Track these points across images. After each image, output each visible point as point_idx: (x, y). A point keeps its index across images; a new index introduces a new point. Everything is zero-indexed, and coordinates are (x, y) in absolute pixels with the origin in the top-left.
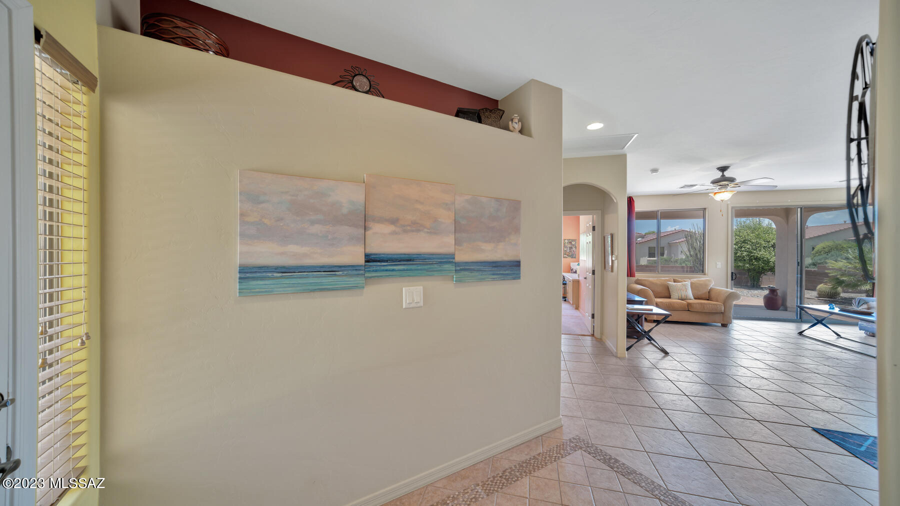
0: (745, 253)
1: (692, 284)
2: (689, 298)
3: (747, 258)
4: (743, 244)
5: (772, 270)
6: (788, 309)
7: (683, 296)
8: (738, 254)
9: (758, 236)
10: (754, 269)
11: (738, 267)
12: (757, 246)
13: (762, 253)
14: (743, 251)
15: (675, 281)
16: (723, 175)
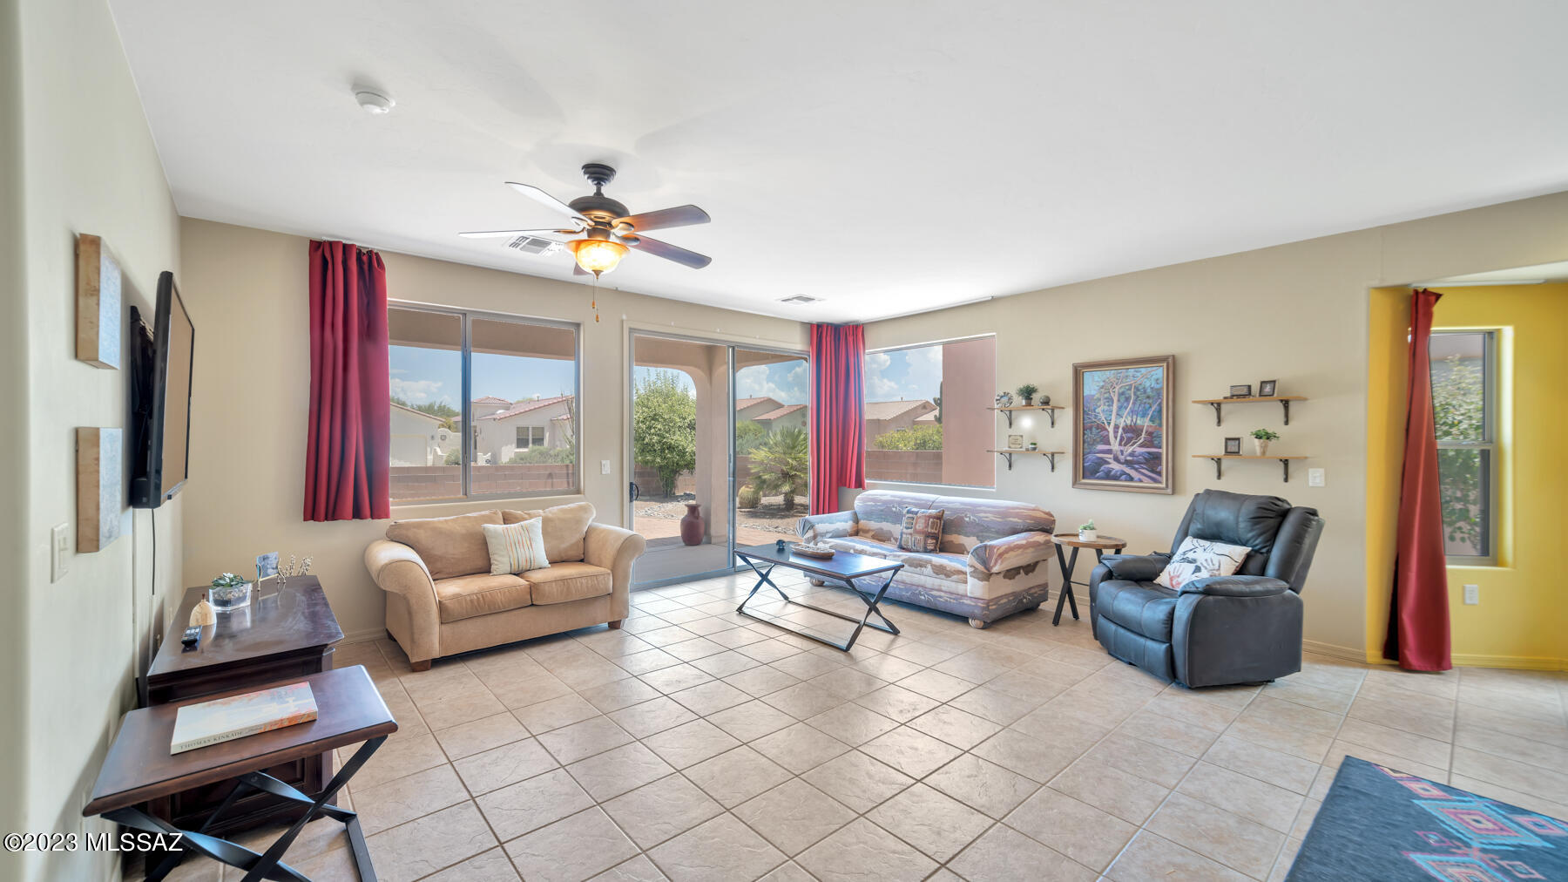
0: (656, 438)
1: (546, 521)
2: (537, 565)
3: (658, 447)
4: (653, 422)
5: (690, 466)
6: (713, 540)
7: (524, 565)
8: (647, 440)
9: (671, 409)
10: (667, 466)
11: (646, 462)
12: (670, 426)
13: (677, 438)
14: (653, 434)
15: (507, 519)
16: (599, 193)
